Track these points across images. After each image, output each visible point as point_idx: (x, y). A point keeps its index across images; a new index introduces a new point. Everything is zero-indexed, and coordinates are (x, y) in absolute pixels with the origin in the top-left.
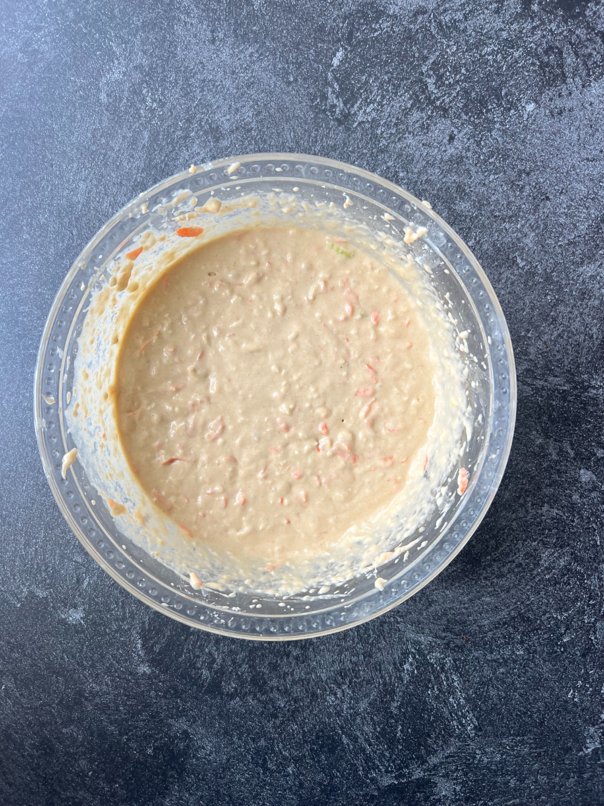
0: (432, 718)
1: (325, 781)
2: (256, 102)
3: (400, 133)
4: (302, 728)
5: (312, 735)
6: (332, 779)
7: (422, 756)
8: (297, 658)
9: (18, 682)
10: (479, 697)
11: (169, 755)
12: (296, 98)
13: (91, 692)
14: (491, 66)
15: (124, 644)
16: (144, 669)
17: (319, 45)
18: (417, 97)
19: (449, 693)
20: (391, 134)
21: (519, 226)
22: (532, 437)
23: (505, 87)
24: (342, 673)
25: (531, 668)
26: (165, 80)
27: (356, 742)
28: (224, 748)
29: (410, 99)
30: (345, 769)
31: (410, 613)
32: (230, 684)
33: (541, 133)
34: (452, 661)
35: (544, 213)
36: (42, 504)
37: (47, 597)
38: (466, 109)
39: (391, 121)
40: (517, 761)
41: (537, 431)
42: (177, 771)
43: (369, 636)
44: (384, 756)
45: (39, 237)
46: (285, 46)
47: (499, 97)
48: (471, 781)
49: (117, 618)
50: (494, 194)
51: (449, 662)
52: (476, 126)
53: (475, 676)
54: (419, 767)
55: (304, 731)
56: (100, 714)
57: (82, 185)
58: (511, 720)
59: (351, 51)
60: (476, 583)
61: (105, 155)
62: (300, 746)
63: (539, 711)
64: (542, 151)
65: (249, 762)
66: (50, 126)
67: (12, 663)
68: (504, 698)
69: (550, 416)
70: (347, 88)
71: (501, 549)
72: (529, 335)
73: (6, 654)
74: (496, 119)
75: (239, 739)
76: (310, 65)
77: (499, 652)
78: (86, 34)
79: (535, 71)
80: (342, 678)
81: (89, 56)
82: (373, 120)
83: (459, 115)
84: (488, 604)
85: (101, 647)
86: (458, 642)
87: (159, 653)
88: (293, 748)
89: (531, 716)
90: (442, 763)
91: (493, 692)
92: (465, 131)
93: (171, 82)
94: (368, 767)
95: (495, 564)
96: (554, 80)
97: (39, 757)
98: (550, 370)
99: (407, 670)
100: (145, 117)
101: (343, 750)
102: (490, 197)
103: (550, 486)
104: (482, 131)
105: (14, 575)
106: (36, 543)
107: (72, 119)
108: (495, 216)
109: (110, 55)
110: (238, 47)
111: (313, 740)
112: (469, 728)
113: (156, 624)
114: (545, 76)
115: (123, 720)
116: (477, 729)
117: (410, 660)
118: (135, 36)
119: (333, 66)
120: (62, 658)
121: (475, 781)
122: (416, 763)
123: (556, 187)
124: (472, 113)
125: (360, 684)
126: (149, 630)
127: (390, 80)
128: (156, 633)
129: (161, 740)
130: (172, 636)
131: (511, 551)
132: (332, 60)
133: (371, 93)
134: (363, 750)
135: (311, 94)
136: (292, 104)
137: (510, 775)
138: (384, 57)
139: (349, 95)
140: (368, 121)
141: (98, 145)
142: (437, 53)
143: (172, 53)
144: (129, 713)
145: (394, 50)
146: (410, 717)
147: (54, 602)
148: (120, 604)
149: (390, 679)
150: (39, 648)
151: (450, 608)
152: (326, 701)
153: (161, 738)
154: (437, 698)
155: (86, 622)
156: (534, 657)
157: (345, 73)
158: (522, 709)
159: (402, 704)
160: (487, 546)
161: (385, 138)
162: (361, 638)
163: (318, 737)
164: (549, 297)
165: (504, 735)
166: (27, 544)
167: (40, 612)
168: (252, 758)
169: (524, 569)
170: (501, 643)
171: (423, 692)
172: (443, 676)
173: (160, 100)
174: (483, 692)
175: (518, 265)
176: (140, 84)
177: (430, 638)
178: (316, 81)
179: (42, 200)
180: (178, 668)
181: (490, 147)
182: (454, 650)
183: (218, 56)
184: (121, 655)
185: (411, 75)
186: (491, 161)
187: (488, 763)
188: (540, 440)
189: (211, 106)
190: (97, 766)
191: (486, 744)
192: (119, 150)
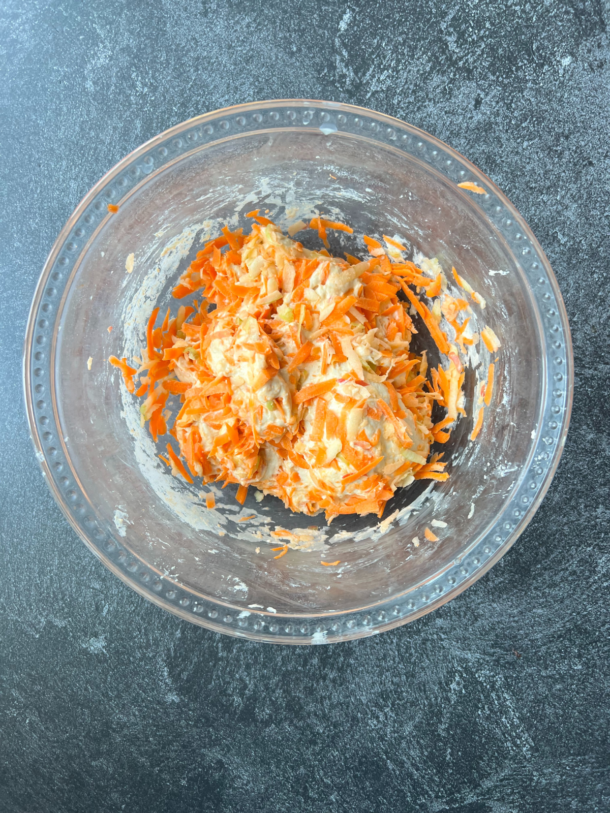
0: (484, 740)
1: (371, 808)
2: (256, 78)
3: (419, 101)
4: (344, 754)
5: (355, 761)
6: (378, 806)
7: (475, 780)
8: (334, 681)
9: (43, 715)
10: (534, 715)
11: (204, 786)
12: (301, 70)
13: (118, 723)
14: (519, 18)
15: (150, 673)
16: (172, 697)
17: (323, 8)
18: (437, 58)
19: (501, 713)
20: (409, 102)
21: (558, 198)
22: (583, 432)
23: (536, 40)
24: (385, 695)
25: (591, 684)
26: (155, 62)
27: (403, 767)
28: (262, 777)
29: (429, 61)
30: (392, 796)
31: (455, 629)
32: (264, 710)
33: (580, 90)
34: (503, 679)
35: (587, 180)
36: (54, 530)
37: (66, 626)
38: (493, 69)
39: (408, 88)
40: (578, 781)
41: (588, 426)
42: (213, 802)
43: (411, 654)
44: (433, 781)
45: (31, 243)
46: (285, 12)
47: (529, 52)
48: (529, 804)
49: (141, 646)
50: (528, 163)
51: (499, 680)
52: (505, 87)
53: (529, 694)
54: (471, 791)
55: (346, 758)
56: (129, 746)
57: (73, 184)
58: (571, 739)
59: (360, 12)
60: (526, 594)
61: (96, 149)
62: (342, 773)
63: (600, 728)
64: (582, 110)
65: (288, 790)
66: (34, 122)
67: (34, 696)
68: (562, 716)
69: (602, 407)
70: (357, 55)
71: (552, 556)
72: (575, 319)
73: (28, 687)
74: (527, 78)
75: (277, 767)
76: (315, 31)
77: (555, 668)
78: (67, 17)
79: (569, 20)
80: (384, 700)
81: (71, 42)
82: (388, 88)
83: (485, 75)
84: (540, 616)
85: (126, 677)
86: (509, 658)
87: (188, 681)
88: (335, 775)
89: (592, 734)
90: (496, 786)
91: (549, 711)
92: (493, 94)
93: (162, 63)
94: (417, 793)
95: (547, 572)
96: (591, 29)
97: (70, 791)
98: (600, 357)
99: (454, 690)
100: (136, 104)
101: (389, 776)
102: (524, 167)
103: (605, 485)
104: (512, 92)
105: (31, 605)
106: (51, 571)
107: (58, 112)
108: (531, 188)
109: (94, 39)
110: (233, 18)
111: (355, 766)
112: (525, 749)
113: (182, 650)
114: (581, 25)
115: (154, 751)
116: (534, 749)
117: (457, 679)
118: (120, 15)
119: (340, 30)
120: (86, 689)
121: (533, 804)
122: (469, 787)
123: (600, 150)
124: (500, 72)
125: (403, 706)
126: (175, 657)
127: (405, 41)
128: (182, 660)
129: (194, 770)
130: (199, 662)
131: (564, 558)
132: (338, 24)
133: (384, 57)
134: (410, 775)
135: (317, 64)
136: (297, 77)
137: (570, 796)
138: (397, 16)
139: (360, 63)
140: (383, 90)
141: (87, 139)
142: (457, 8)
143: (161, 30)
144: (159, 744)
145: (408, 7)
146: (459, 739)
147: (74, 631)
148: (143, 631)
149: (436, 699)
150: (62, 680)
151: (498, 622)
152: (368, 725)
153: (195, 768)
154: (488, 718)
155: (108, 651)
156: (593, 671)
157: (354, 37)
158: (582, 727)
159: (450, 726)
160: (537, 554)
161: (402, 108)
162: (403, 657)
163: (361, 763)
164: (595, 276)
165: (563, 755)
166: (42, 572)
167: (59, 642)
168: (292, 786)
169: (578, 577)
170: (557, 658)
171: (473, 713)
172: (493, 695)
173: (151, 84)
174: (538, 710)
175: (559, 241)
176: (129, 68)
177: (478, 656)
178: (321, 49)
179: (32, 204)
180: (208, 696)
181: (522, 110)
182: (505, 667)
183: (211, 29)
184: (148, 684)
185: (429, 33)
186: (523, 125)
187: (547, 784)
188: (592, 436)
189: (207, 86)
190: (130, 798)
191: (543, 765)
192: (111, 143)
